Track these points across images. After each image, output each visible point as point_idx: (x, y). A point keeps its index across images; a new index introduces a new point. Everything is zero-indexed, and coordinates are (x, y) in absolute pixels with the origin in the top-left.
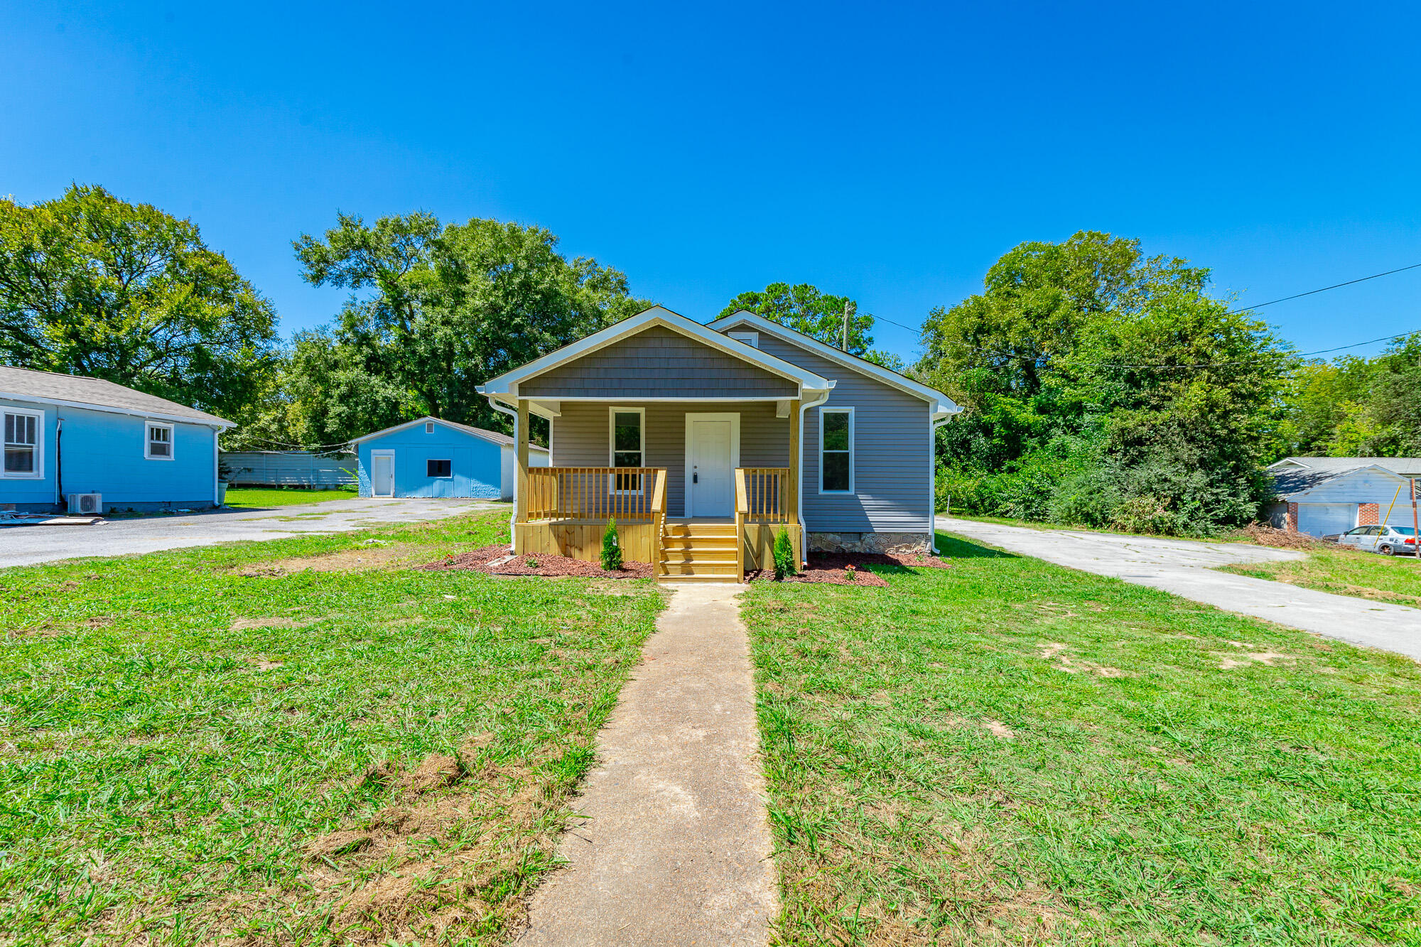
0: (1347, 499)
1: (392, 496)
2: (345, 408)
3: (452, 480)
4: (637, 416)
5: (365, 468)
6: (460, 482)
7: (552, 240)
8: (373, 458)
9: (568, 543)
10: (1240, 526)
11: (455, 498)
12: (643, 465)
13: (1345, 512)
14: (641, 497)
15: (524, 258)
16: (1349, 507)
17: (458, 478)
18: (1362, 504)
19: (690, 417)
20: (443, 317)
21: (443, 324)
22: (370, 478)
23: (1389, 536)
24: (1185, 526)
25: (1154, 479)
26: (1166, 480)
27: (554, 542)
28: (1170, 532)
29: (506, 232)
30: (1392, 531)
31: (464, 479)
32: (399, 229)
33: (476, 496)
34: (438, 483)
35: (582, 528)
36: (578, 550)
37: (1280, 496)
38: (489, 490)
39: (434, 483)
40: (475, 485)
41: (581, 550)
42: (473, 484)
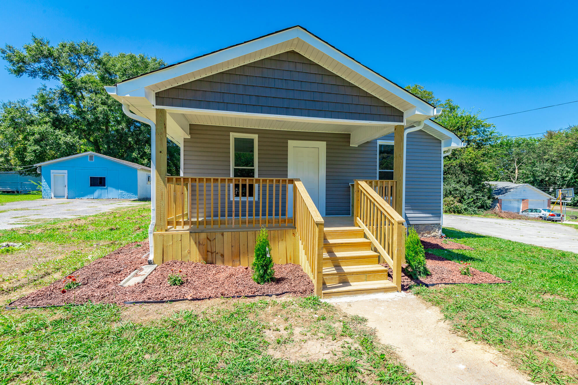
0: (518, 198)
1: (66, 197)
2: (38, 147)
3: (107, 189)
4: (252, 141)
5: (46, 181)
6: (112, 192)
8: (52, 175)
9: (209, 250)
10: (485, 210)
11: (108, 199)
12: (256, 177)
13: (516, 202)
16: (518, 201)
17: (110, 189)
18: (523, 200)
19: (291, 144)
20: (102, 100)
21: (102, 104)
22: (50, 187)
23: (542, 213)
24: (465, 209)
25: (452, 189)
26: (457, 190)
27: (195, 249)
28: (459, 212)
29: (139, 59)
30: (542, 211)
31: (114, 190)
32: (73, 49)
33: (122, 198)
34: (98, 191)
35: (223, 235)
36: (219, 256)
37: (496, 197)
38: (130, 195)
39: (96, 191)
40: (121, 192)
41: (222, 256)
42: (120, 191)
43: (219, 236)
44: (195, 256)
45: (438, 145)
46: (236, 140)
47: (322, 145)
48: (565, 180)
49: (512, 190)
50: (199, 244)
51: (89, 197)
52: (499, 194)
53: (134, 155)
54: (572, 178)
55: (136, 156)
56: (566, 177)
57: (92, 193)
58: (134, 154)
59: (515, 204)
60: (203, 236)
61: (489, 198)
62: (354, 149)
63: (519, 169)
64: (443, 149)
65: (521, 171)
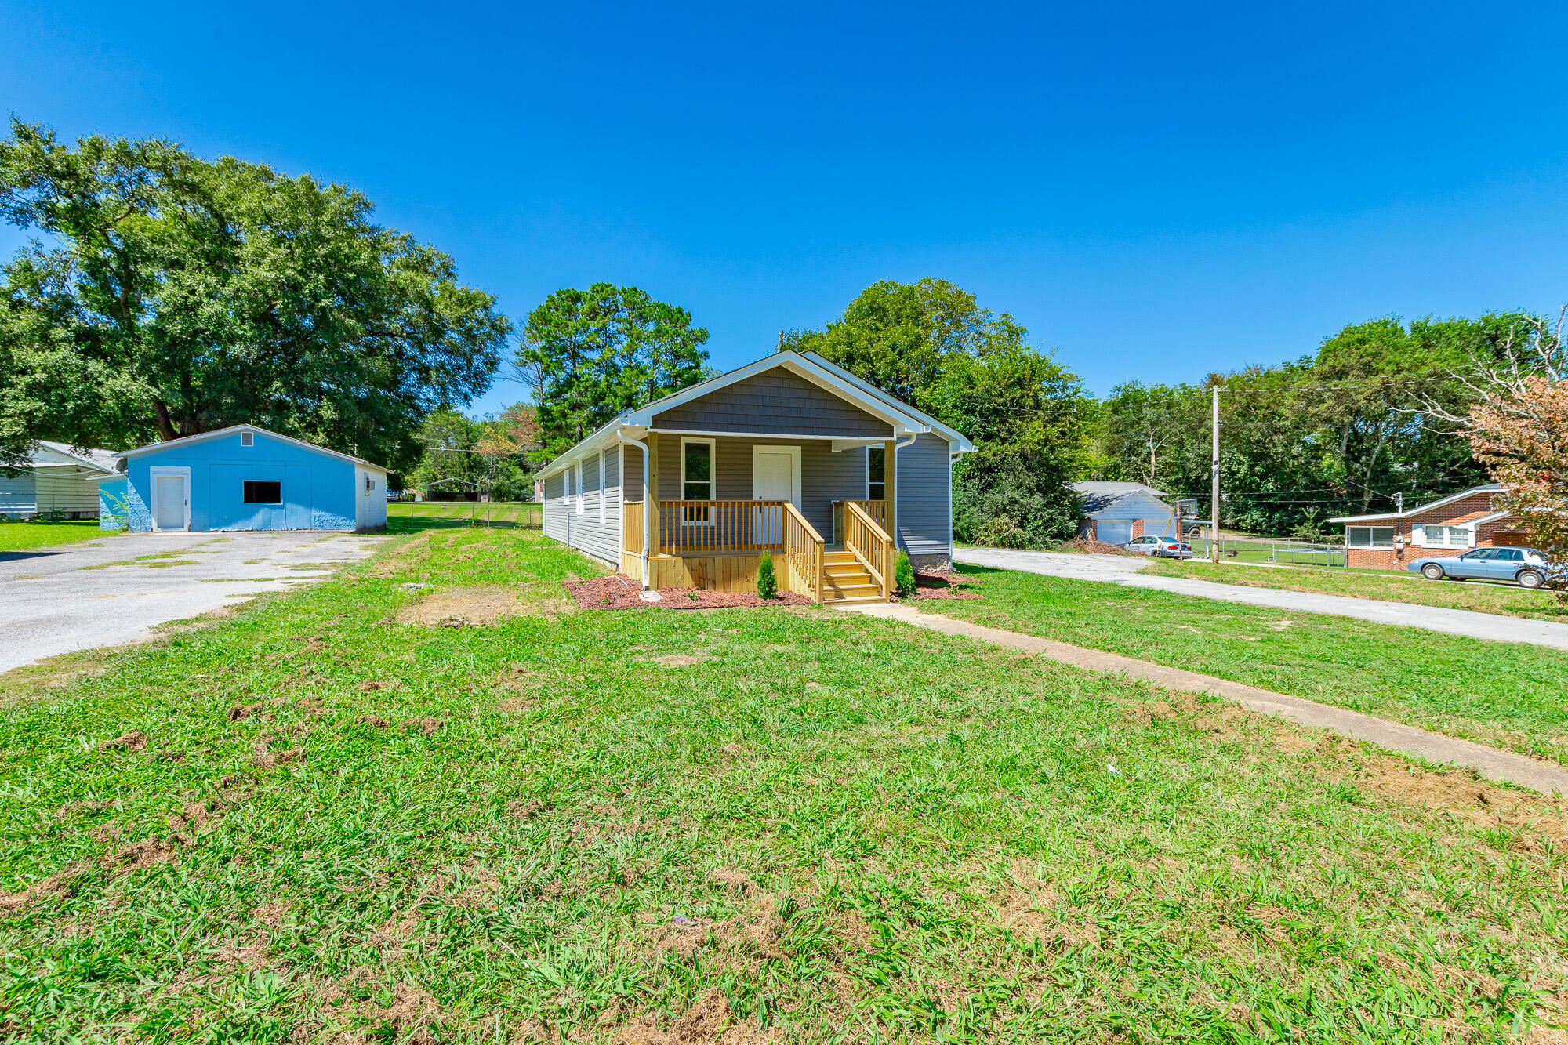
0: (1125, 516)
1: (186, 528)
3: (283, 507)
4: (707, 449)
5: (138, 492)
6: (292, 513)
7: (366, 205)
8: (153, 479)
9: (702, 575)
10: (1065, 540)
11: (288, 531)
12: (713, 497)
13: (1124, 526)
14: (712, 528)
15: (328, 223)
16: (1126, 522)
17: (290, 506)
18: (1134, 520)
19: (756, 449)
21: (210, 295)
22: (148, 504)
23: (1157, 544)
24: (1030, 540)
25: (1006, 502)
26: (1016, 502)
28: (1020, 546)
30: (1159, 541)
31: (300, 508)
32: (126, 157)
34: (263, 512)
35: (714, 560)
36: (710, 582)
37: (1087, 515)
38: (339, 519)
39: (257, 511)
40: (318, 514)
41: (714, 582)
42: (315, 513)
43: (711, 561)
44: (689, 581)
45: (944, 447)
46: (687, 445)
47: (797, 451)
48: (1236, 480)
49: (1114, 502)
50: (691, 570)
51: (241, 525)
52: (1093, 509)
53: (292, 422)
54: (1246, 474)
55: (296, 425)
56: (1238, 472)
57: (249, 516)
58: (291, 420)
59: (1121, 529)
60: (695, 561)
61: (1072, 518)
62: (837, 455)
63: (1157, 454)
64: (951, 453)
65: (1160, 458)
